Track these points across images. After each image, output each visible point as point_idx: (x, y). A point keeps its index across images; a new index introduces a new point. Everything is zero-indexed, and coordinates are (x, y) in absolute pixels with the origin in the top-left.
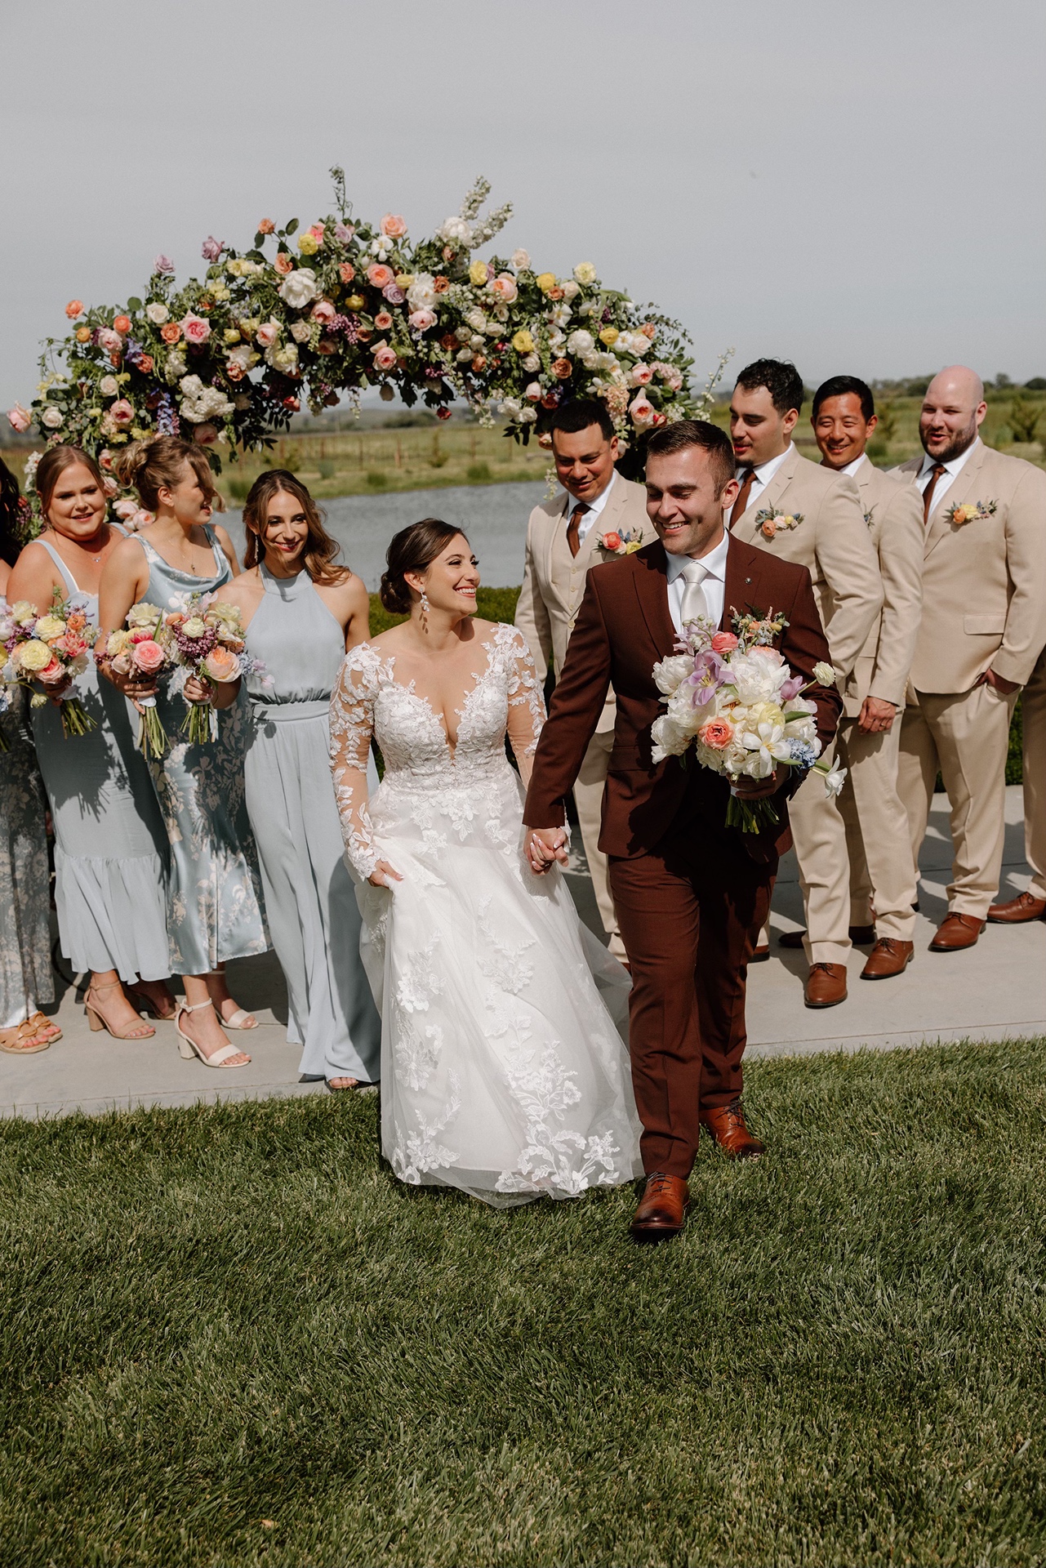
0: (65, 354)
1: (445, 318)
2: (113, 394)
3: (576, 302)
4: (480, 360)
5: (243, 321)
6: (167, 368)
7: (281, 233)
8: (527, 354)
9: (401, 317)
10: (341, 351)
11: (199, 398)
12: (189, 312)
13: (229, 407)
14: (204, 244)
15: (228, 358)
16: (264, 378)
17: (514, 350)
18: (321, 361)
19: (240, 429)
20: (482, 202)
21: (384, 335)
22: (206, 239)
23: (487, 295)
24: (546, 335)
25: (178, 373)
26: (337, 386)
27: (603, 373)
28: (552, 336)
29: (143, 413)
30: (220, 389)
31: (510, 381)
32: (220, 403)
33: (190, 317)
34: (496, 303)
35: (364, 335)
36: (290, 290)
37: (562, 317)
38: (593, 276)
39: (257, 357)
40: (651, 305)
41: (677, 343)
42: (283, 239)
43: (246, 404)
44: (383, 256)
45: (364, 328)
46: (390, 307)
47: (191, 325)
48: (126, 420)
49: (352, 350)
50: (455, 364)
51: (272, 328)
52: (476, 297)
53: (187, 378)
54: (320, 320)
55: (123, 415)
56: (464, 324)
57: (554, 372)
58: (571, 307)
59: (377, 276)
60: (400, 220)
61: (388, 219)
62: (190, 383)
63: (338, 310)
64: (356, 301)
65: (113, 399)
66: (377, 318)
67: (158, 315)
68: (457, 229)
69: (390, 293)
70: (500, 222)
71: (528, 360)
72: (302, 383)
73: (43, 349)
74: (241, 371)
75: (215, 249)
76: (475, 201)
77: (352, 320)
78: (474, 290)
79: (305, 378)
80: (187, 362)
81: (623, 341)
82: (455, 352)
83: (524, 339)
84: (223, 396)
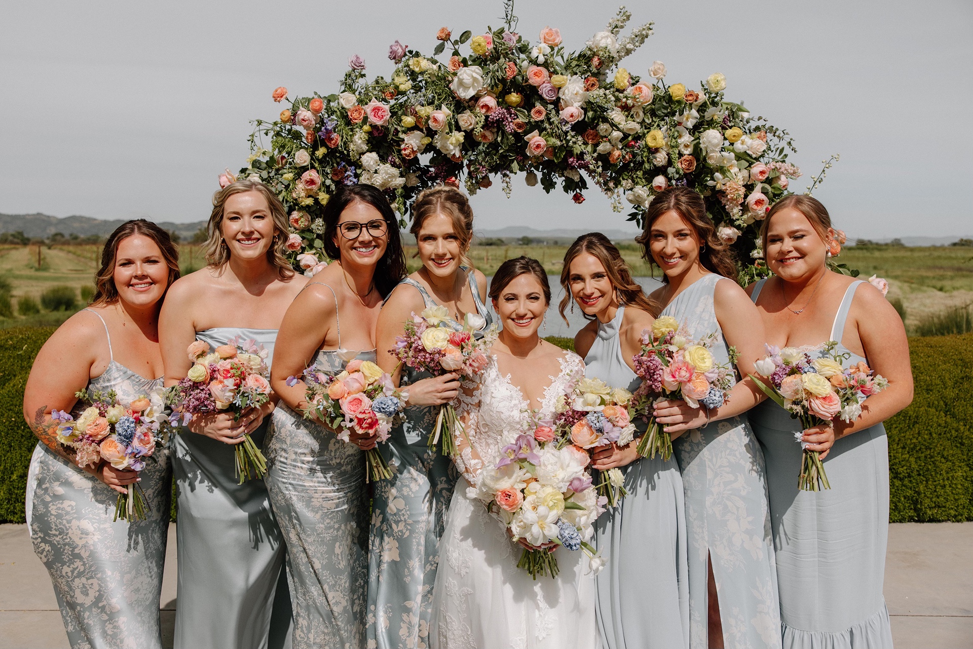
0: (271, 133)
1: (590, 114)
2: (305, 164)
3: (702, 109)
4: (617, 153)
5: (418, 108)
6: (352, 146)
7: (456, 42)
8: (657, 150)
9: (554, 112)
10: (499, 139)
11: (376, 172)
12: (374, 99)
13: (400, 181)
14: (391, 47)
15: (403, 140)
16: (431, 162)
17: (647, 145)
18: (481, 147)
19: (408, 203)
20: (622, 27)
21: (538, 126)
22: (393, 43)
23: (626, 97)
24: (676, 134)
25: (360, 151)
26: (490, 172)
27: (722, 170)
28: (680, 136)
29: (328, 182)
30: (394, 165)
31: (640, 173)
32: (393, 176)
33: (375, 103)
34: (633, 106)
35: (519, 126)
36: (461, 83)
37: (690, 120)
38: (723, 84)
39: (427, 141)
40: (760, 118)
41: (782, 151)
42: (457, 47)
43: (414, 181)
44: (541, 59)
45: (521, 120)
46: (544, 102)
47: (374, 110)
48: (315, 188)
49: (508, 139)
50: (595, 155)
51: (443, 114)
52: (618, 99)
53: (368, 154)
54: (484, 111)
55: (312, 182)
56: (605, 120)
57: (680, 165)
58: (698, 111)
59: (536, 77)
60: (557, 32)
61: (547, 30)
62: (369, 160)
63: (498, 103)
64: (514, 98)
65: (304, 169)
66: (533, 111)
67: (348, 101)
68: (605, 41)
69: (545, 91)
70: (642, 38)
71: (658, 155)
72: (461, 167)
73: (254, 128)
74: (413, 152)
75: (400, 51)
76: (616, 27)
77: (510, 114)
78: (617, 93)
79: (466, 162)
80: (368, 142)
81: (743, 143)
82: (596, 145)
83: (657, 137)
84: (395, 171)
